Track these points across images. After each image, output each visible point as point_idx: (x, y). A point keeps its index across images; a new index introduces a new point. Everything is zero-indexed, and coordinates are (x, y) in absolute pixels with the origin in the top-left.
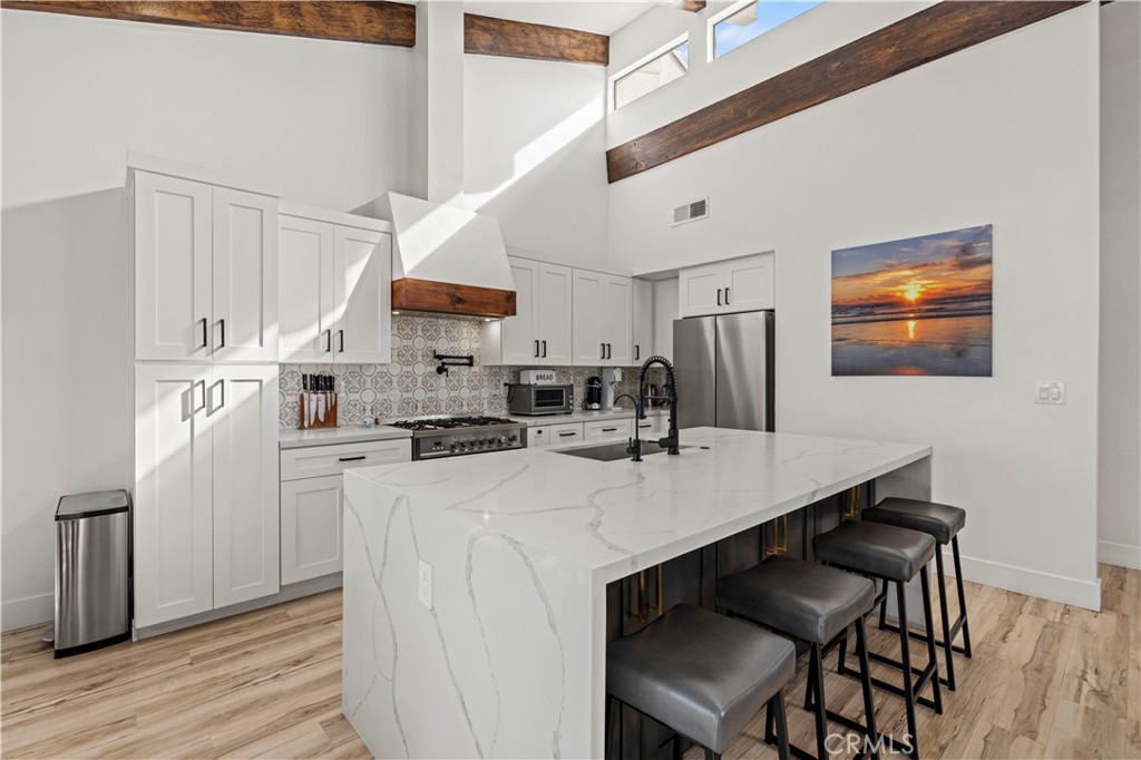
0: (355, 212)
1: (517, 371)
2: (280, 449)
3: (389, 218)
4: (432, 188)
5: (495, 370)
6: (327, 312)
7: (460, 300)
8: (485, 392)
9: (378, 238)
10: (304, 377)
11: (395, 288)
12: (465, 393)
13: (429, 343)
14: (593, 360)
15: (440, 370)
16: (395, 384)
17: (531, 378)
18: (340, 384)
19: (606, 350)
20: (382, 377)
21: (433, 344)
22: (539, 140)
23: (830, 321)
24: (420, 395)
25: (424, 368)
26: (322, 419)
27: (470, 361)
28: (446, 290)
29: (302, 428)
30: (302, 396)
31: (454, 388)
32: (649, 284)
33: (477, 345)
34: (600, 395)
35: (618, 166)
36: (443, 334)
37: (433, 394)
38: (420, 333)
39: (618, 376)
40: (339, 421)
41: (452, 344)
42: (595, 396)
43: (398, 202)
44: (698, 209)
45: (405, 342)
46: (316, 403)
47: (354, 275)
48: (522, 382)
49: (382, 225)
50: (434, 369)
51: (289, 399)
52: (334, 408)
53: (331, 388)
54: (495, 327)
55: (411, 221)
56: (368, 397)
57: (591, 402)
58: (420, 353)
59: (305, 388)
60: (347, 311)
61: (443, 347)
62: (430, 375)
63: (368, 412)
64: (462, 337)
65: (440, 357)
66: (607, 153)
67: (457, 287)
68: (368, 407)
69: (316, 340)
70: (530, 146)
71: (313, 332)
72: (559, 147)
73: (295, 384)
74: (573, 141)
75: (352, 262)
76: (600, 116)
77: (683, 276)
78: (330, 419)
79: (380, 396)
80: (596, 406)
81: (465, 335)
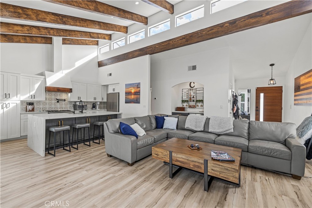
0: (36, 75)
1: (75, 102)
2: (21, 114)
3: (45, 76)
4: (55, 70)
5: (71, 102)
6: (31, 92)
7: (59, 90)
8: (68, 106)
9: (42, 79)
10: (27, 103)
11: (46, 88)
12: (64, 106)
13: (55, 97)
14: (93, 100)
15: (58, 102)
16: (47, 104)
17: (78, 104)
18: (35, 104)
19: (95, 99)
20: (44, 103)
21: (56, 97)
22: (81, 60)
23: (125, 95)
24: (53, 106)
25: (54, 102)
26: (31, 110)
27: (65, 100)
28: (56, 88)
29: (27, 111)
30: (27, 106)
31: (61, 105)
32: (106, 87)
33: (66, 97)
34: (95, 107)
35: (100, 64)
36: (58, 95)
37: (56, 106)
38: (53, 95)
39: (99, 103)
40: (35, 111)
41: (61, 97)
42: (94, 107)
43: (47, 73)
44: (110, 75)
45: (50, 97)
46: (30, 107)
47: (37, 86)
48: (76, 104)
49: (43, 77)
50: (56, 102)
51: (24, 107)
52: (34, 108)
53: (33, 105)
54: (69, 94)
55: (50, 76)
56: (41, 106)
57: (93, 108)
58: (53, 99)
59: (27, 104)
60: (36, 92)
61: (58, 98)
62: (56, 103)
63: (41, 109)
64: (64, 96)
65: (58, 100)
66: (98, 62)
67: (59, 88)
68: (41, 108)
69: (29, 97)
70: (79, 61)
71: (28, 95)
72: (86, 61)
73: (25, 104)
74: (90, 60)
75: (37, 83)
76: (96, 55)
77: (109, 86)
78: (33, 110)
79: (44, 106)
80: (94, 109)
81: (64, 95)
